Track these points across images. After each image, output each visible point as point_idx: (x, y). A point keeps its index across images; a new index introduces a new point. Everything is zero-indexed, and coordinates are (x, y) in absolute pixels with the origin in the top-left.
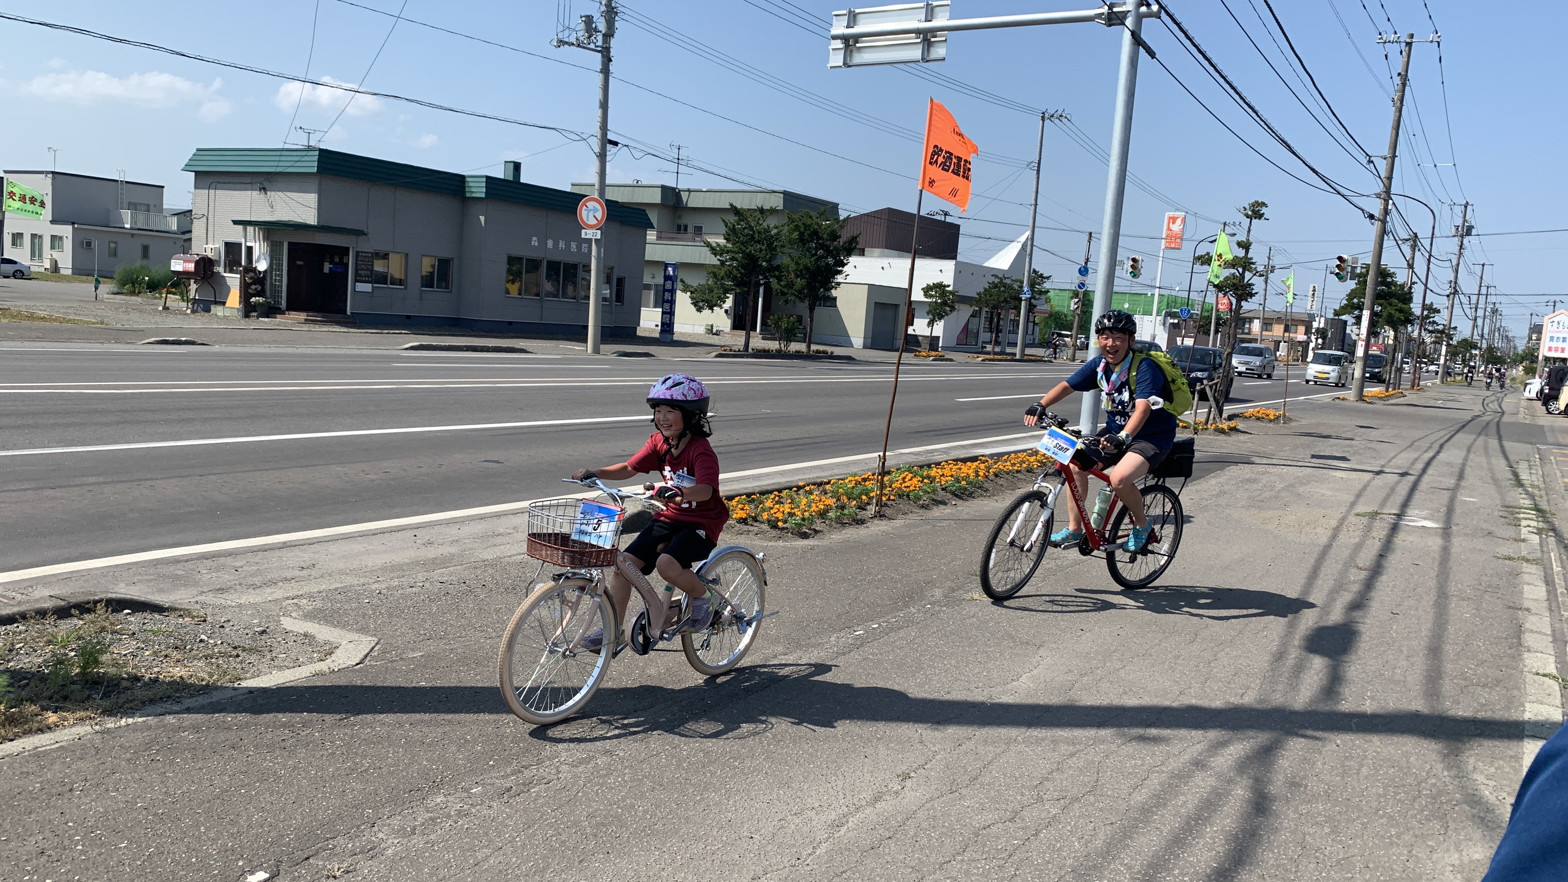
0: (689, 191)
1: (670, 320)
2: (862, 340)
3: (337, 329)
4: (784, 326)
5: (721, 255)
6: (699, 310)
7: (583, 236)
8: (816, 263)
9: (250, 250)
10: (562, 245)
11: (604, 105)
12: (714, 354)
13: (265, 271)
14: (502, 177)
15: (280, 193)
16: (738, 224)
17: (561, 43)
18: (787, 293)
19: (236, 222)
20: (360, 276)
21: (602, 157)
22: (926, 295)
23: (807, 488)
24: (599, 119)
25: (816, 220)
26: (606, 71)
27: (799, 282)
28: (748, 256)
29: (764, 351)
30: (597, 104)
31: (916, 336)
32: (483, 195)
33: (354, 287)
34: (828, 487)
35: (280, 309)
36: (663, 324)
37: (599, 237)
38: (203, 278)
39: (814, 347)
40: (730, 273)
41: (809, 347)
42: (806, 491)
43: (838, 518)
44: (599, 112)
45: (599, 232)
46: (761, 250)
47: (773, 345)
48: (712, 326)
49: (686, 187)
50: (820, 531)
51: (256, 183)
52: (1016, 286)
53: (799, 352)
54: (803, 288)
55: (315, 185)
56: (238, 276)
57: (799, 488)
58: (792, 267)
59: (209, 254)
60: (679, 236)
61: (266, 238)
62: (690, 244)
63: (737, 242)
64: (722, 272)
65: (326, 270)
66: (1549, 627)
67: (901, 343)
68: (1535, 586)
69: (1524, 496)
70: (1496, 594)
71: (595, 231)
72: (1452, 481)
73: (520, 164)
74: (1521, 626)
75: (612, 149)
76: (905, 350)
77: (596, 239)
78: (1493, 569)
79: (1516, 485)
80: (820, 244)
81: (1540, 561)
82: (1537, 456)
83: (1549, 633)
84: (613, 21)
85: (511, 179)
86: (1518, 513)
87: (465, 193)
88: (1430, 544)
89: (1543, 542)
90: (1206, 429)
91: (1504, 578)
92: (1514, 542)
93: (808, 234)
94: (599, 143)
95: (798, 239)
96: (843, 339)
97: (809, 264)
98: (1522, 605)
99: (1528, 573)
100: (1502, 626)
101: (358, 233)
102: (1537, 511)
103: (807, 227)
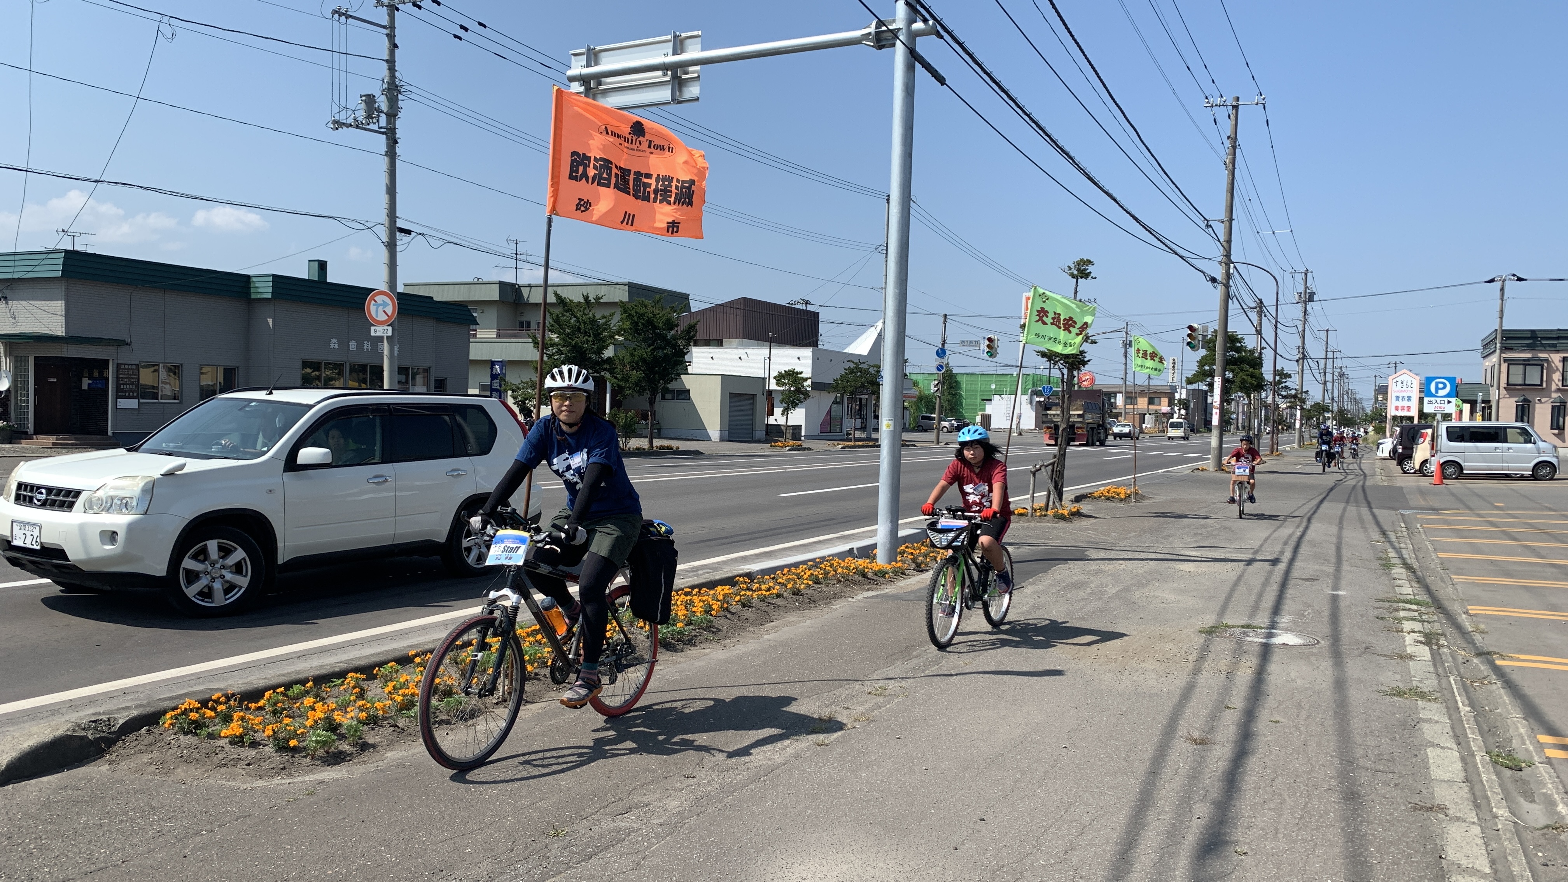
0: (530, 286)
2: (719, 432)
5: (548, 349)
7: (373, 334)
8: (652, 353)
11: (391, 190)
13: (8, 390)
16: (562, 315)
17: (338, 124)
18: (625, 387)
20: (123, 391)
21: (391, 246)
22: (778, 384)
24: (386, 206)
25: (651, 309)
26: (391, 154)
27: (635, 375)
28: (574, 348)
30: (384, 189)
31: (779, 426)
32: (270, 296)
33: (116, 403)
35: (25, 433)
37: (390, 334)
39: (657, 443)
41: (651, 443)
44: (385, 199)
45: (390, 328)
46: (586, 341)
49: (526, 283)
52: (873, 370)
53: (639, 449)
55: (60, 291)
58: (628, 359)
60: (521, 333)
61: (9, 353)
62: (521, 340)
63: (563, 334)
65: (85, 386)
66: (1484, 852)
67: (761, 433)
68: (1442, 748)
69: (1398, 582)
70: (1390, 776)
71: (386, 328)
72: (1317, 567)
73: (326, 262)
74: (1440, 857)
75: (404, 238)
76: (766, 441)
77: (387, 336)
78: (1379, 717)
79: (1387, 566)
80: (656, 334)
81: (1439, 694)
82: (1403, 525)
83: (1488, 870)
84: (397, 100)
85: (316, 279)
86: (1397, 611)
87: (249, 294)
88: (1293, 675)
89: (1436, 658)
90: (1045, 515)
91: (1398, 737)
92: (1399, 661)
93: (643, 324)
94: (388, 231)
95: (631, 329)
96: (699, 432)
97: (645, 356)
98: (1434, 798)
99: (1429, 721)
100: (1413, 862)
101: (120, 343)
102: (1418, 604)
103: (641, 316)
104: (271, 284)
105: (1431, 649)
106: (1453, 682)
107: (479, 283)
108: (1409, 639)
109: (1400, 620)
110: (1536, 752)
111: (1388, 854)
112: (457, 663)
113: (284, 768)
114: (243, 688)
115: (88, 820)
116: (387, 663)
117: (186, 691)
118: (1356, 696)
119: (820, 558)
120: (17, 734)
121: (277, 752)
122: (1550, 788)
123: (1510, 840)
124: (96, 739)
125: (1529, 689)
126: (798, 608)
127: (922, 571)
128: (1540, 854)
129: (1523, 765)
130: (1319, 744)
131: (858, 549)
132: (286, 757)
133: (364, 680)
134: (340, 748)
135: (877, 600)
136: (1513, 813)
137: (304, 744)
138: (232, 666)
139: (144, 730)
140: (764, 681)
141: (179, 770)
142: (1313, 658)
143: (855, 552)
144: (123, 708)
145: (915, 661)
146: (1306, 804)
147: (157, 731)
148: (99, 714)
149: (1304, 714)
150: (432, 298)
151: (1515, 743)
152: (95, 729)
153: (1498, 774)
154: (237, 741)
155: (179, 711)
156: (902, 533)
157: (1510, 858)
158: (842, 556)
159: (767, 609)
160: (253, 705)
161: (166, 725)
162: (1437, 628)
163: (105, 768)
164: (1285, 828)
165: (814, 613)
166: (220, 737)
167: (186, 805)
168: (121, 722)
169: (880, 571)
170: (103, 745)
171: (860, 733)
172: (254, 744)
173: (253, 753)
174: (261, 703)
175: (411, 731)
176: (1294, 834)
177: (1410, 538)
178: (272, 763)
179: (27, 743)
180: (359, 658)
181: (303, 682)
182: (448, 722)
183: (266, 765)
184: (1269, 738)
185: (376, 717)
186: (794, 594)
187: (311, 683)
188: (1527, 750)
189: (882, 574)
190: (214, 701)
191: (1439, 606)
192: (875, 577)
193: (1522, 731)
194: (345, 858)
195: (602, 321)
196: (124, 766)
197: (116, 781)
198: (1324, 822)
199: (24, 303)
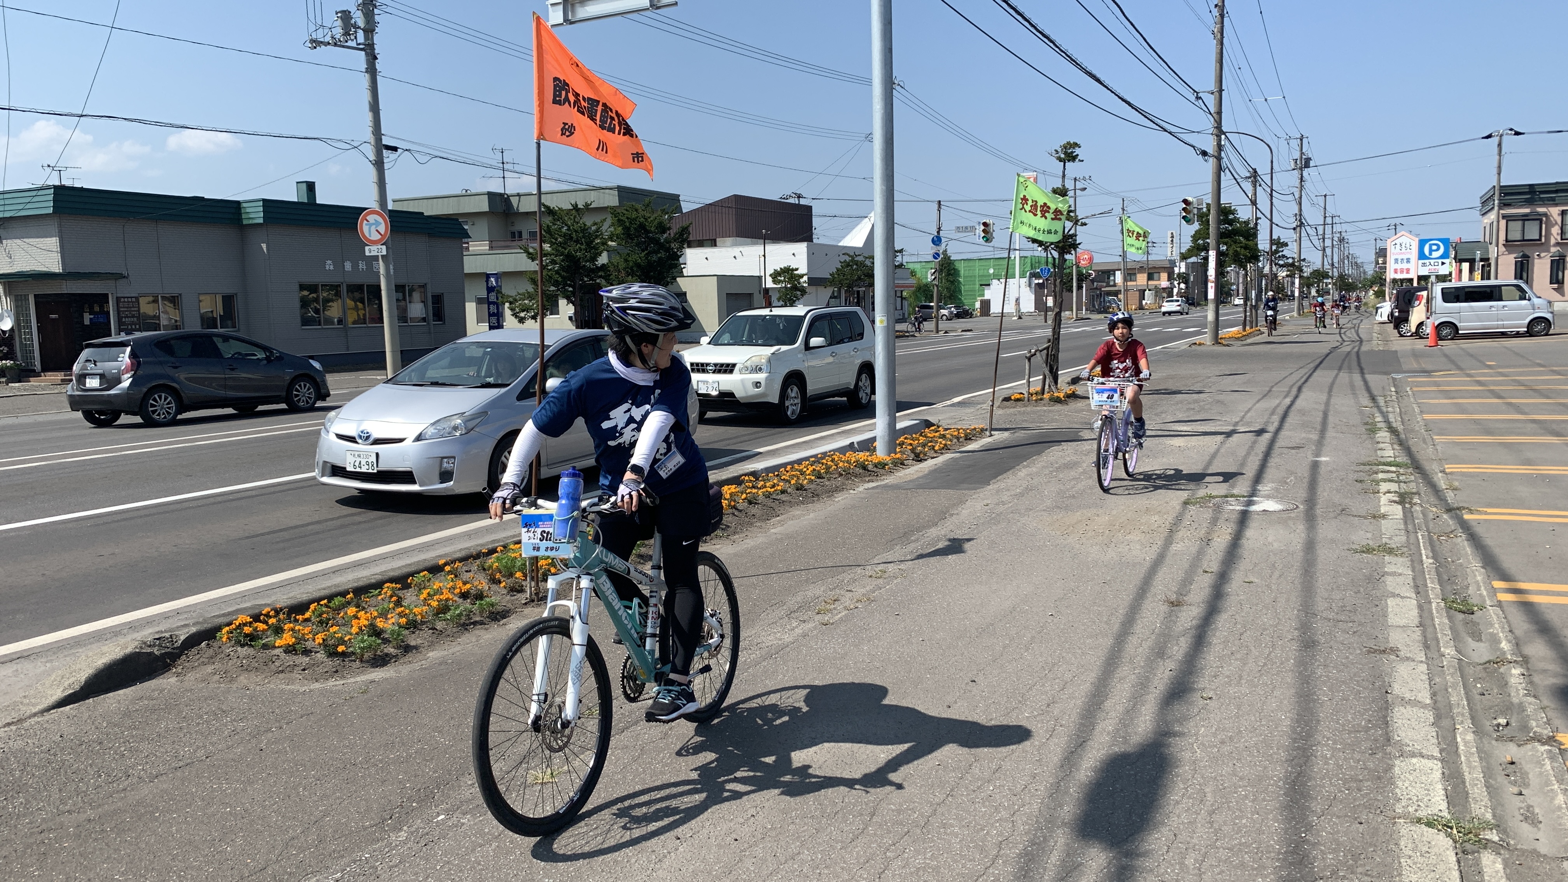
0: (519, 195)
6: (522, 320)
7: (367, 254)
8: (647, 258)
11: (375, 108)
13: (12, 330)
14: (296, 200)
16: (554, 225)
17: (316, 43)
20: (124, 324)
21: (379, 164)
22: (774, 282)
23: (449, 568)
24: (371, 124)
25: (642, 213)
26: (372, 70)
28: (569, 257)
30: (367, 107)
32: (261, 221)
35: (33, 371)
37: (384, 253)
40: (552, 277)
43: (457, 617)
44: (369, 116)
45: (384, 247)
46: (580, 250)
49: (515, 192)
55: (53, 227)
58: (622, 265)
60: (514, 244)
61: (8, 293)
63: (555, 244)
64: (544, 278)
65: (87, 322)
66: (1427, 686)
68: (1402, 597)
69: (1381, 445)
70: (1351, 624)
71: (380, 247)
72: (1304, 435)
73: (314, 183)
74: (1387, 692)
75: (391, 155)
77: (382, 256)
78: (1347, 573)
79: (1372, 430)
80: (648, 237)
81: (1406, 549)
82: (1393, 389)
83: (1428, 701)
84: (373, 14)
85: (306, 201)
86: (1376, 473)
87: (240, 219)
88: (1270, 539)
89: (1408, 516)
90: (1041, 399)
91: (1362, 589)
92: (1372, 520)
93: (635, 229)
94: (374, 150)
95: (623, 234)
97: (640, 260)
98: (1388, 642)
99: (1393, 574)
100: (1360, 697)
101: (117, 277)
102: (1397, 465)
103: (632, 221)
104: (261, 209)
105: (1404, 508)
106: (1420, 537)
107: (467, 195)
108: (1384, 499)
109: (1377, 482)
110: (1488, 596)
111: (1338, 692)
112: (484, 569)
113: (337, 671)
114: (289, 602)
115: (167, 724)
116: (418, 573)
117: (234, 609)
118: (1325, 555)
119: (822, 454)
120: (90, 654)
121: (328, 657)
122: (1497, 628)
123: (1452, 675)
124: (162, 654)
125: (1490, 539)
126: (802, 503)
127: (920, 461)
128: (1479, 685)
129: (1476, 608)
130: (1288, 600)
131: (858, 443)
132: (337, 661)
133: (399, 589)
134: (386, 651)
135: (877, 491)
136: (1459, 651)
137: (351, 649)
138: (272, 584)
139: (203, 644)
140: (772, 571)
141: (242, 678)
142: (1290, 523)
143: (856, 446)
144: (182, 626)
145: (913, 545)
146: (1270, 653)
147: (216, 644)
148: (162, 632)
149: (1277, 574)
150: (423, 213)
151: (1471, 590)
152: (160, 645)
153: (1450, 618)
154: (290, 650)
155: (233, 626)
156: (900, 425)
157: (1450, 690)
158: (842, 450)
159: (773, 505)
160: (300, 617)
161: (224, 640)
162: (1413, 487)
163: (173, 680)
164: (1249, 675)
165: (818, 506)
166: (274, 647)
167: (254, 707)
168: (182, 638)
169: (879, 463)
170: (168, 661)
171: (862, 612)
172: (307, 652)
173: (306, 660)
174: (307, 615)
175: (448, 632)
176: (1256, 680)
177: (1399, 402)
178: (325, 667)
179: (102, 661)
180: (393, 570)
181: (343, 594)
182: (481, 623)
183: (320, 670)
184: (1242, 597)
185: (416, 621)
186: (797, 490)
187: (351, 595)
188: (1481, 595)
189: (882, 465)
190: (265, 615)
191: (1417, 466)
192: (875, 469)
193: (1479, 578)
194: (403, 744)
195: (594, 228)
196: (191, 676)
197: (186, 690)
198: (1284, 667)
199: (18, 241)
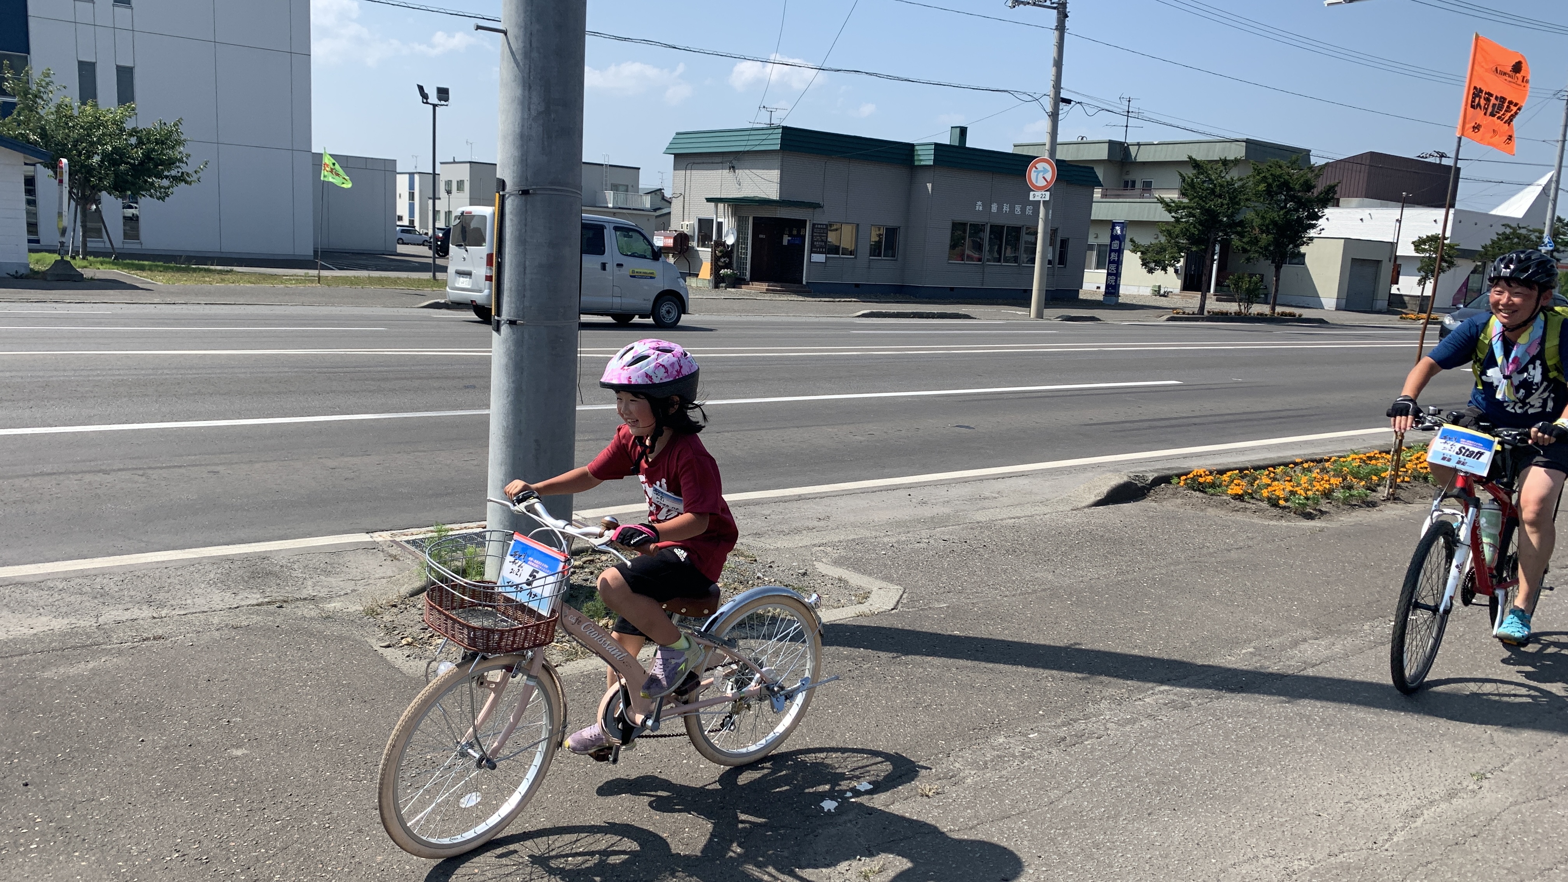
0: (1139, 144)
1: (1116, 282)
2: (1335, 300)
3: (794, 298)
4: (1245, 286)
5: (1176, 212)
6: (1151, 271)
7: (1031, 198)
8: (1285, 216)
9: (720, 225)
10: (1006, 208)
11: (1058, 63)
12: (1166, 317)
13: (733, 245)
14: (949, 143)
15: (747, 171)
16: (1197, 178)
17: (1017, 3)
18: (1249, 251)
19: (709, 200)
20: (816, 247)
21: (1054, 116)
22: (1417, 250)
23: (1306, 465)
24: (1053, 77)
25: (1287, 170)
26: (1061, 28)
27: (1264, 238)
28: (1207, 211)
29: (1222, 313)
30: (1052, 62)
31: (1401, 295)
32: (931, 163)
33: (810, 258)
34: (1327, 464)
35: (745, 280)
36: (1108, 286)
37: (1047, 198)
38: (680, 253)
39: (1279, 309)
40: (1187, 230)
41: (1273, 309)
42: (1304, 469)
43: (1346, 498)
44: (1052, 71)
45: (1048, 193)
46: (1222, 205)
47: (1232, 307)
48: (1159, 287)
49: (1135, 141)
50: (1326, 512)
51: (726, 162)
52: (1533, 237)
53: (1262, 314)
54: (1269, 245)
55: (777, 161)
56: (710, 250)
57: (1296, 464)
58: (1257, 221)
59: (686, 231)
60: (1128, 192)
61: (735, 214)
62: (1138, 200)
63: (1195, 197)
64: (1177, 230)
65: (785, 242)
67: (1382, 304)
71: (1044, 192)
73: (966, 128)
75: (1065, 107)
76: (1389, 312)
77: (1044, 201)
80: (1290, 196)
85: (957, 144)
87: (913, 161)
93: (1277, 186)
94: (1052, 102)
95: (1264, 191)
96: (1313, 300)
97: (1277, 219)
101: (815, 206)
103: (1275, 177)
104: (933, 152)
107: (1084, 142)
132: (1279, 510)
139: (1163, 485)
144: (1147, 471)
147: (1172, 487)
148: (1136, 472)
154: (1235, 498)
168: (1151, 478)
170: (1145, 491)
173: (1253, 505)
183: (1269, 514)
195: (1240, 183)
